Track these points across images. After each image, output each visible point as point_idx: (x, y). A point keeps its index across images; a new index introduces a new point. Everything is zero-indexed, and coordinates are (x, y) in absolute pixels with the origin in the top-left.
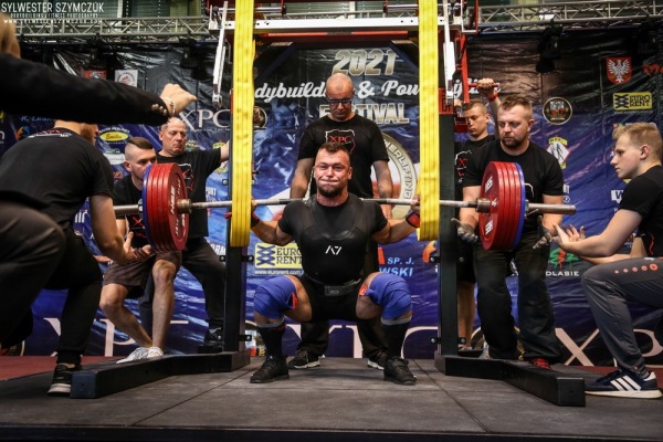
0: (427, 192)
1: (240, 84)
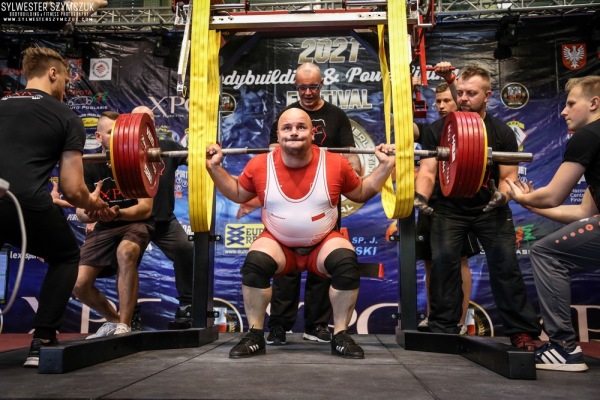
0: (403, 170)
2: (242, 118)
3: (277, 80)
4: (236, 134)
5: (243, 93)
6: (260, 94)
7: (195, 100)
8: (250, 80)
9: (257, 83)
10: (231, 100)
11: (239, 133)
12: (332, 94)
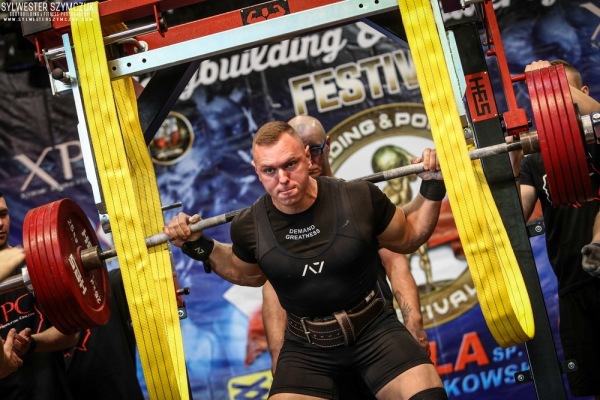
0: (482, 273)
1: (110, 174)
2: (210, 155)
3: (264, 60)
4: (205, 192)
5: (201, 104)
6: (236, 97)
7: (119, 212)
8: (209, 73)
9: (224, 76)
10: (181, 124)
11: (211, 188)
12: (382, 63)
